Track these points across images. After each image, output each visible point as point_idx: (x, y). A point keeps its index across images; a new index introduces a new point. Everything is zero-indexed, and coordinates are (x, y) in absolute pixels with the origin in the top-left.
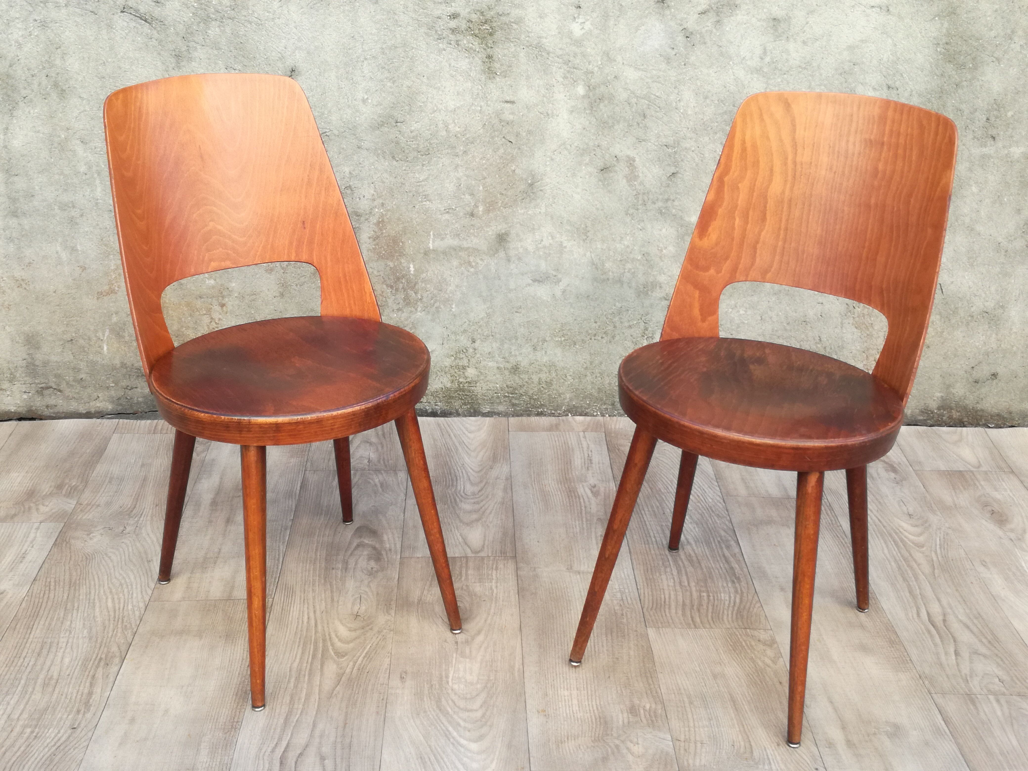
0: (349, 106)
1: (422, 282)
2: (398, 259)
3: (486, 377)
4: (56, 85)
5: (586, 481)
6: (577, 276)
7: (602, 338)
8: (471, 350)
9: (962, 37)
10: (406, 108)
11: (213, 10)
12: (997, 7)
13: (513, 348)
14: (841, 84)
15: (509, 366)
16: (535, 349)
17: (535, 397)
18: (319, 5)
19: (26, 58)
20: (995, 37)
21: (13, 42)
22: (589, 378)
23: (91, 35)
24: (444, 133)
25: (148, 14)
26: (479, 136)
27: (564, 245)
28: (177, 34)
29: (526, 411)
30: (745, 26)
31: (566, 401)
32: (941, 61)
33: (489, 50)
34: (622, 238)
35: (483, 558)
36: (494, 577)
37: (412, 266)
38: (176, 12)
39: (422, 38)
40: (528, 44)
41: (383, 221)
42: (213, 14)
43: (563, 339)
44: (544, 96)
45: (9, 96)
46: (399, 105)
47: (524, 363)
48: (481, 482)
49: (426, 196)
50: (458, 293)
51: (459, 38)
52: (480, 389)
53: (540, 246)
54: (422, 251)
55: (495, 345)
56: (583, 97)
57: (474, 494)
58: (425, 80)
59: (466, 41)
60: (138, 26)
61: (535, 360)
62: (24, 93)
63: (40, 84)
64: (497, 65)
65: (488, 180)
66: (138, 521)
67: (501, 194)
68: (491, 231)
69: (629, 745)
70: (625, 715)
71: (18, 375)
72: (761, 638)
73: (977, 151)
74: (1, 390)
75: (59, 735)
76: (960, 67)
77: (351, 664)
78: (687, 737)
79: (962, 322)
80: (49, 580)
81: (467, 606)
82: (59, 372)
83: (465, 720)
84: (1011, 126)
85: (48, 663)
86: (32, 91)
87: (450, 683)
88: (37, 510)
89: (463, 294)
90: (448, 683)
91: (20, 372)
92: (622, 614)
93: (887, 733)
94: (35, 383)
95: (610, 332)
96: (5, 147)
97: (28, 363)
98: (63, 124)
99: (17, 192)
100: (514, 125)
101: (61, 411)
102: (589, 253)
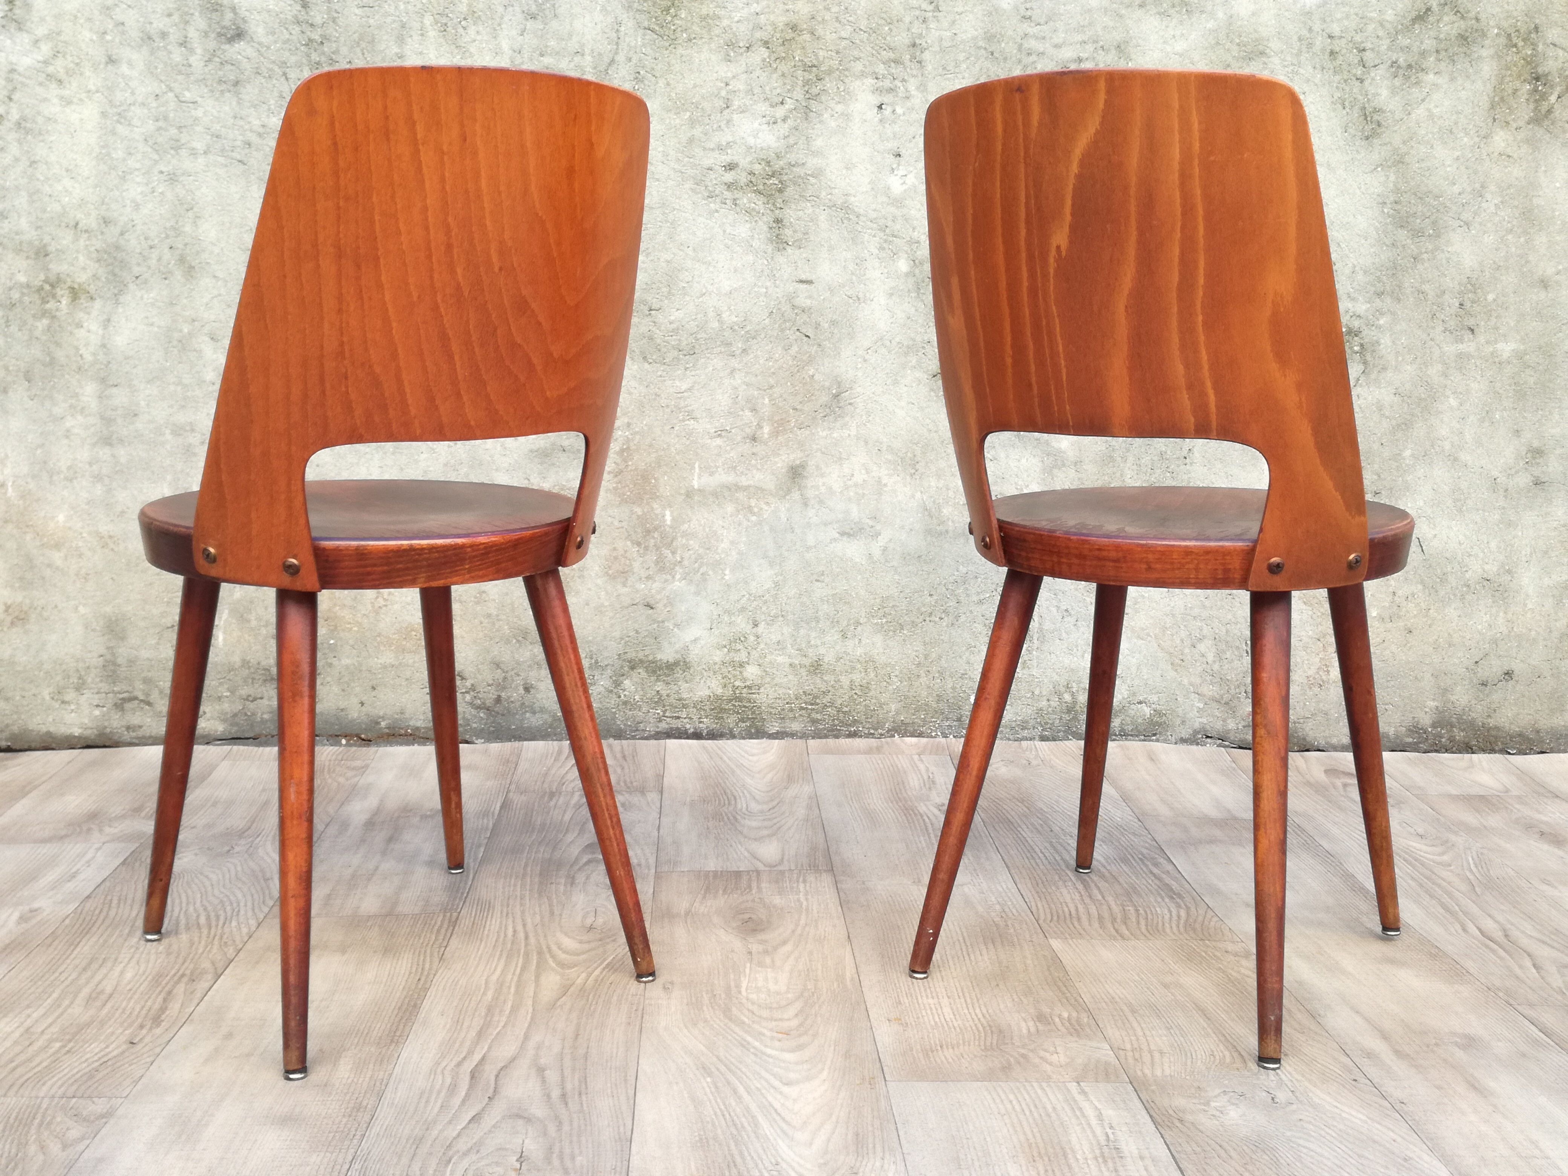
1: (682, 537)
2: (648, 504)
3: (773, 679)
4: (182, 260)
5: (929, 801)
6: (902, 527)
7: (941, 619)
8: (752, 638)
9: (1415, 194)
10: (664, 290)
12: (1458, 153)
15: (807, 662)
16: (844, 637)
17: (845, 709)
19: (144, 224)
20: (1460, 194)
21: (128, 202)
22: (923, 680)
23: (236, 193)
24: (716, 325)
26: (763, 328)
27: (884, 482)
29: (833, 731)
31: (890, 715)
32: (1390, 227)
33: (777, 212)
35: (782, 873)
36: (802, 890)
37: (668, 513)
39: (686, 196)
40: (830, 204)
41: (628, 448)
43: (884, 620)
44: (853, 274)
45: (115, 275)
46: (654, 286)
47: (829, 658)
48: (772, 801)
49: (690, 413)
50: (734, 553)
51: (737, 196)
52: (765, 698)
53: (850, 483)
54: (683, 491)
55: (787, 630)
56: (907, 275)
57: (762, 812)
58: (690, 252)
59: (747, 199)
61: (845, 653)
62: (136, 270)
63: (159, 260)
64: (788, 232)
65: (776, 390)
66: (253, 842)
67: (795, 409)
68: (782, 461)
69: (1042, 1053)
70: (1031, 1024)
71: (90, 680)
72: (1229, 949)
73: (1451, 349)
74: (63, 702)
75: (107, 1050)
76: (1417, 233)
77: (584, 975)
78: (1136, 1046)
79: (1455, 595)
80: (109, 898)
81: (764, 917)
82: (150, 674)
83: (771, 1030)
84: (1494, 314)
85: (98, 978)
86: (149, 268)
87: (744, 993)
88: (101, 831)
89: (740, 553)
90: (740, 992)
91: (92, 675)
92: (1007, 925)
93: (1456, 1044)
94: (113, 692)
95: (951, 610)
96: (104, 346)
97: (106, 661)
98: (188, 314)
99: (114, 409)
100: (812, 313)
101: (148, 735)
102: (919, 493)
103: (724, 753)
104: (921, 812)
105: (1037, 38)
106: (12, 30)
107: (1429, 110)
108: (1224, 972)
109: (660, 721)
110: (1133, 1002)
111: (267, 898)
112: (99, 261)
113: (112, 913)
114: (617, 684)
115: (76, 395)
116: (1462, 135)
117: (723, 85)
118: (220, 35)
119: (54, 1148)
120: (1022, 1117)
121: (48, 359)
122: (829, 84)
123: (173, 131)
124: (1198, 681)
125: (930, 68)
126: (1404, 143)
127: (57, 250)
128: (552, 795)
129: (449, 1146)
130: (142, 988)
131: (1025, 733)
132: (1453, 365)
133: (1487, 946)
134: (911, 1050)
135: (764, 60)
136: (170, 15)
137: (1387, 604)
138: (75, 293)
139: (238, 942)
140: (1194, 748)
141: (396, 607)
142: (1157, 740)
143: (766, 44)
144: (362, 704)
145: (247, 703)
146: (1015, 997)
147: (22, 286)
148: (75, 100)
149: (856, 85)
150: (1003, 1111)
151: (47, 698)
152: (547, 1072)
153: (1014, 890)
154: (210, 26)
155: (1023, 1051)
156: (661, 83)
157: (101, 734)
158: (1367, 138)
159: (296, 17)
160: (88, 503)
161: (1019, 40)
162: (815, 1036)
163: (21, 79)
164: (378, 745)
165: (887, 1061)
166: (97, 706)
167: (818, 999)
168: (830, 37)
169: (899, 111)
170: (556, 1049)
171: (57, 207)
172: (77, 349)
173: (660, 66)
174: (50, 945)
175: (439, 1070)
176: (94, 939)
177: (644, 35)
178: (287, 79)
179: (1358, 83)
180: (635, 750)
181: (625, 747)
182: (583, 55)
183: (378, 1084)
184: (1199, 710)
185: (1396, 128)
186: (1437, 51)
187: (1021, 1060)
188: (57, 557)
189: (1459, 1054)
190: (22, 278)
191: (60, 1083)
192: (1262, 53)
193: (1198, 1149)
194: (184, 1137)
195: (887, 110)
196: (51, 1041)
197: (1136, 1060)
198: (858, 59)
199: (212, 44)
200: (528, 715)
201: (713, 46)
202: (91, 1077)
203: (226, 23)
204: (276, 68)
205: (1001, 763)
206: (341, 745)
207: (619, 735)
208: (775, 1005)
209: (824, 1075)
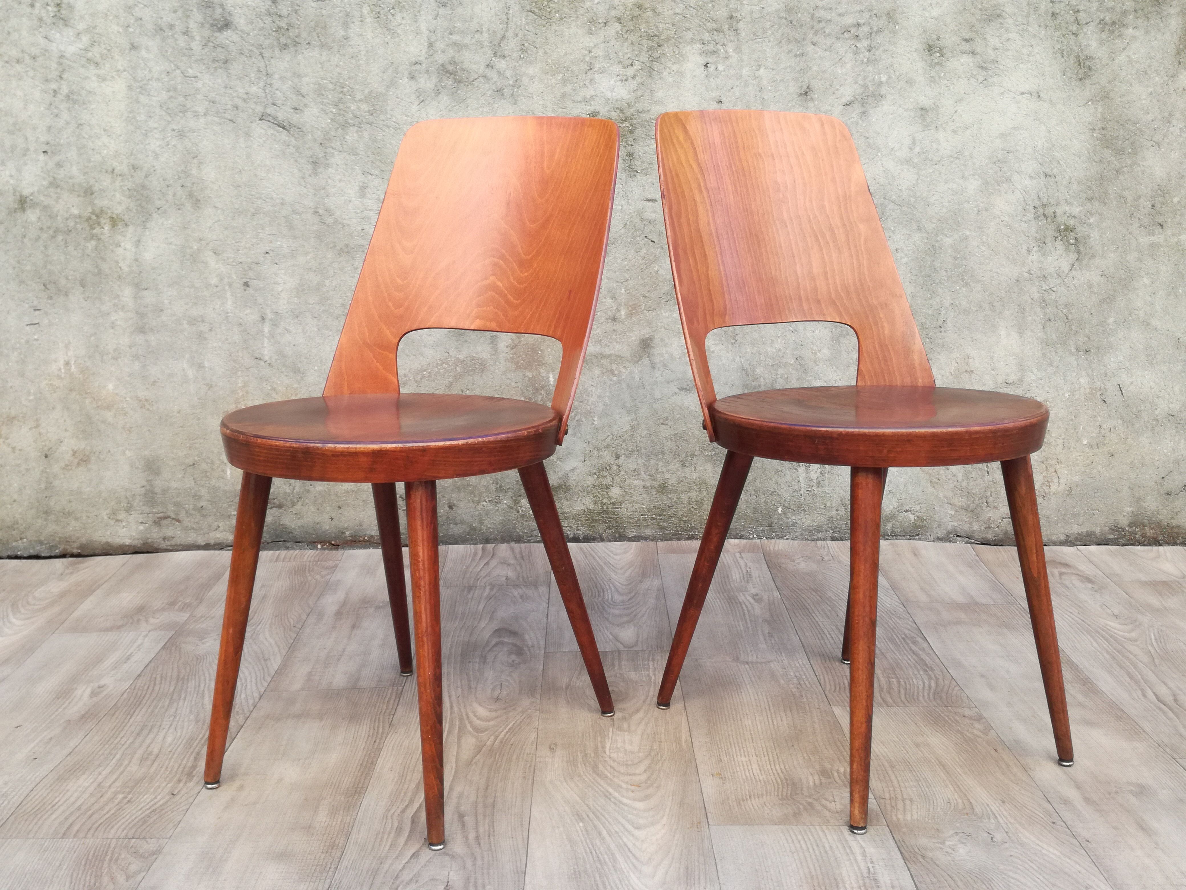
2: (536, 369)
3: (631, 497)
4: (191, 195)
5: (747, 591)
6: (726, 384)
8: (615, 467)
9: (1118, 122)
11: (351, 115)
12: (1151, 90)
13: (660, 464)
14: (996, 173)
15: (656, 484)
16: (683, 465)
17: (685, 519)
18: (457, 107)
19: (162, 169)
20: (1152, 121)
21: (150, 153)
23: (229, 144)
25: (286, 121)
26: (620, 236)
28: (315, 140)
29: (676, 535)
30: (891, 116)
32: (1098, 147)
33: (629, 148)
35: (637, 652)
36: (651, 667)
37: (551, 376)
38: (314, 119)
42: (351, 119)
43: (713, 453)
45: (142, 207)
47: (672, 481)
48: (630, 592)
50: (600, 405)
52: (625, 511)
57: (623, 602)
60: (276, 133)
61: (684, 477)
62: (158, 203)
63: (174, 195)
64: (637, 163)
65: (630, 282)
66: (255, 629)
67: (645, 296)
68: (635, 336)
69: (824, 802)
70: (816, 777)
71: (135, 504)
72: (966, 714)
73: (1145, 240)
74: (117, 520)
75: (156, 800)
76: (1119, 152)
77: (492, 738)
78: (893, 795)
79: (1147, 427)
80: (154, 676)
81: (622, 689)
82: (178, 500)
83: (627, 783)
84: (1179, 213)
85: (148, 741)
86: (167, 201)
87: (608, 753)
88: (147, 621)
89: (606, 405)
90: (605, 752)
91: (137, 501)
92: (802, 696)
93: (1131, 792)
94: (153, 513)
96: (136, 260)
97: (147, 490)
98: (196, 235)
99: (146, 307)
100: (656, 224)
101: (178, 543)
102: (738, 358)
103: (596, 553)
104: (741, 601)
105: (825, 9)
106: (61, 26)
107: (1129, 57)
108: (961, 733)
110: (892, 759)
111: (266, 675)
112: (130, 197)
113: (157, 688)
114: (517, 502)
115: (118, 296)
116: (1155, 75)
117: (587, 52)
118: (212, 25)
119: (121, 878)
120: (807, 853)
121: (96, 271)
122: (667, 49)
123: (181, 99)
124: (950, 494)
125: (743, 34)
126: (1109, 82)
127: (100, 189)
128: (470, 588)
129: (397, 877)
130: (179, 749)
131: (820, 535)
132: (1147, 252)
133: (1160, 709)
134: (728, 799)
135: (618, 32)
136: (175, 12)
137: (1094, 435)
138: (114, 221)
139: (246, 711)
140: (948, 544)
142: (920, 539)
143: (619, 20)
144: (332, 519)
146: (805, 755)
147: (75, 217)
148: (108, 77)
149: (687, 49)
150: (793, 849)
151: (106, 518)
152: (466, 818)
153: (808, 666)
154: (205, 19)
155: (809, 800)
156: (541, 52)
157: (146, 544)
158: (1081, 80)
159: (268, 10)
160: (130, 376)
161: (811, 11)
162: (658, 787)
163: (68, 63)
164: (343, 548)
165: (710, 808)
166: (142, 523)
167: (661, 757)
168: (668, 13)
169: (721, 68)
170: (472, 798)
171: (98, 158)
172: (117, 262)
173: (539, 40)
174: (114, 715)
175: (389, 815)
176: (144, 710)
177: (527, 16)
178: (263, 57)
179: (1073, 37)
180: (530, 552)
181: (523, 548)
182: (482, 33)
183: (346, 827)
184: (952, 516)
185: (1103, 71)
186: (1135, 11)
187: (809, 807)
188: (109, 415)
189: (1133, 800)
190: (75, 211)
191: (123, 826)
192: (999, 16)
193: (934, 880)
194: (211, 870)
195: (712, 68)
196: (116, 793)
197: (892, 807)
198: (689, 29)
199: (207, 33)
200: (451, 526)
201: (579, 22)
202: (145, 822)
203: (217, 16)
204: (255, 50)
205: (802, 559)
206: (317, 549)
207: (519, 540)
208: (630, 763)
209: (664, 820)
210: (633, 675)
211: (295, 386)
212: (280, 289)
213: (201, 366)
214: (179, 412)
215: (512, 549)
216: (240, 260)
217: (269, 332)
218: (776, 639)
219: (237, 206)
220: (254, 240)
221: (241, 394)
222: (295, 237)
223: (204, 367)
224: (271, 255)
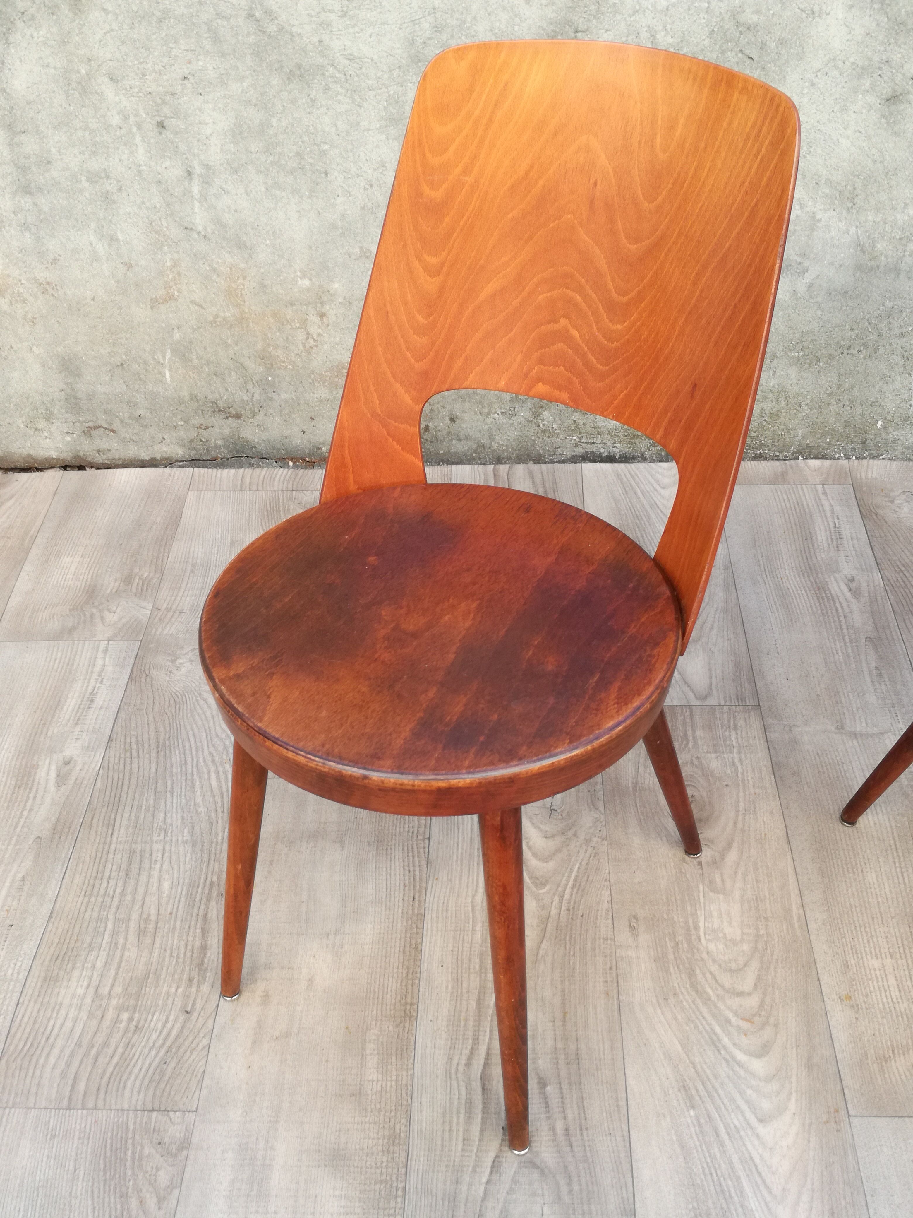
0: (504, 8)
5: (838, 571)
6: (832, 264)
7: (859, 351)
17: (753, 434)
22: (833, 408)
26: (702, 50)
27: (818, 217)
31: (797, 439)
34: (906, 204)
35: (713, 708)
36: (734, 743)
43: (801, 354)
71: (56, 411)
74: (37, 430)
75: (168, 1026)
77: (557, 899)
80: (128, 739)
81: (704, 793)
82: (109, 406)
83: (736, 1013)
85: (141, 892)
87: (703, 940)
88: (102, 619)
90: (699, 939)
91: (58, 407)
94: (80, 422)
95: (871, 343)
97: (67, 395)
98: (82, 53)
99: (27, 157)
100: (758, 31)
101: (117, 457)
102: (854, 228)
103: (637, 484)
104: (833, 592)
109: (576, 446)
113: (135, 766)
114: (537, 415)
130: (180, 911)
134: (867, 1056)
141: (325, 347)
144: (304, 432)
145: (201, 431)
151: (22, 426)
152: (548, 1089)
157: (76, 457)
160: (21, 252)
162: (776, 1025)
165: (846, 1075)
166: (68, 433)
167: (772, 955)
174: (91, 825)
176: (126, 815)
180: (555, 480)
181: (545, 474)
191: (138, 1084)
194: (255, 1187)
200: (454, 442)
202: (162, 1074)
205: (904, 497)
206: (289, 466)
207: (538, 460)
208: (733, 966)
209: (792, 1106)
210: (714, 763)
211: (242, 266)
212: (209, 132)
213: (113, 240)
214: (93, 299)
215: (531, 475)
216: (149, 90)
217: (200, 192)
218: (888, 683)
219: (135, 8)
220: (166, 60)
221: (171, 276)
222: (223, 55)
223: (117, 240)
224: (192, 80)
